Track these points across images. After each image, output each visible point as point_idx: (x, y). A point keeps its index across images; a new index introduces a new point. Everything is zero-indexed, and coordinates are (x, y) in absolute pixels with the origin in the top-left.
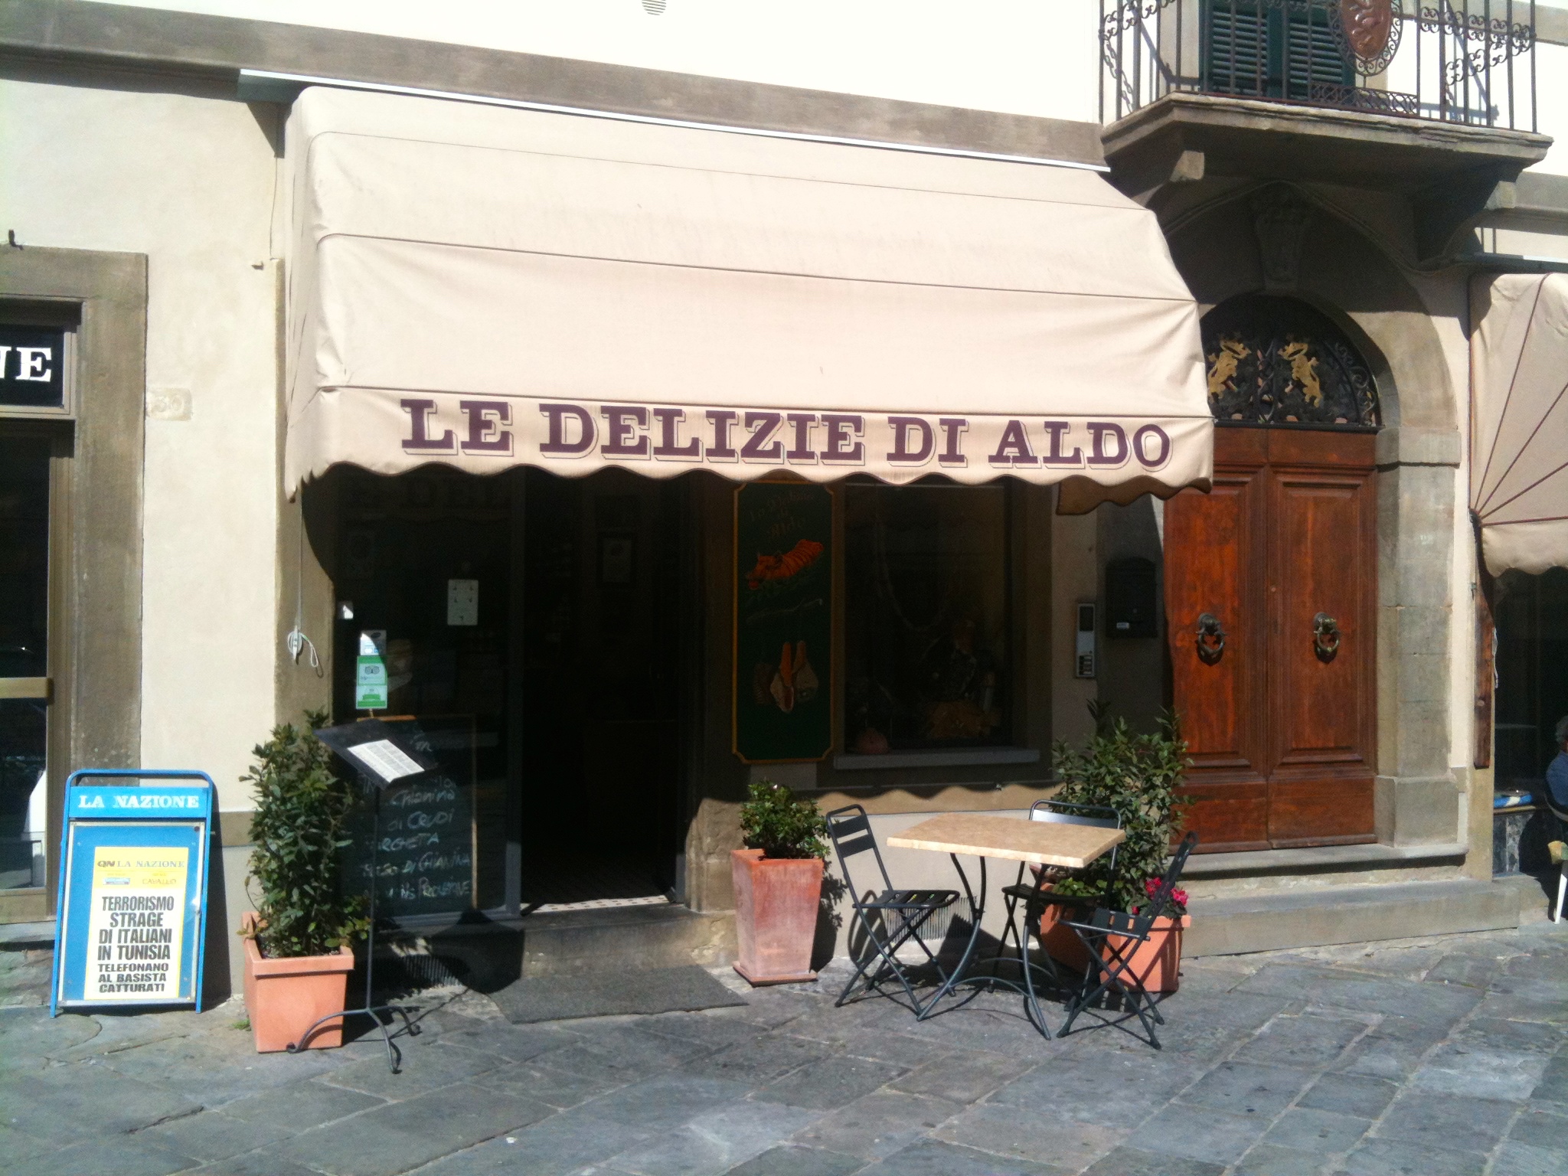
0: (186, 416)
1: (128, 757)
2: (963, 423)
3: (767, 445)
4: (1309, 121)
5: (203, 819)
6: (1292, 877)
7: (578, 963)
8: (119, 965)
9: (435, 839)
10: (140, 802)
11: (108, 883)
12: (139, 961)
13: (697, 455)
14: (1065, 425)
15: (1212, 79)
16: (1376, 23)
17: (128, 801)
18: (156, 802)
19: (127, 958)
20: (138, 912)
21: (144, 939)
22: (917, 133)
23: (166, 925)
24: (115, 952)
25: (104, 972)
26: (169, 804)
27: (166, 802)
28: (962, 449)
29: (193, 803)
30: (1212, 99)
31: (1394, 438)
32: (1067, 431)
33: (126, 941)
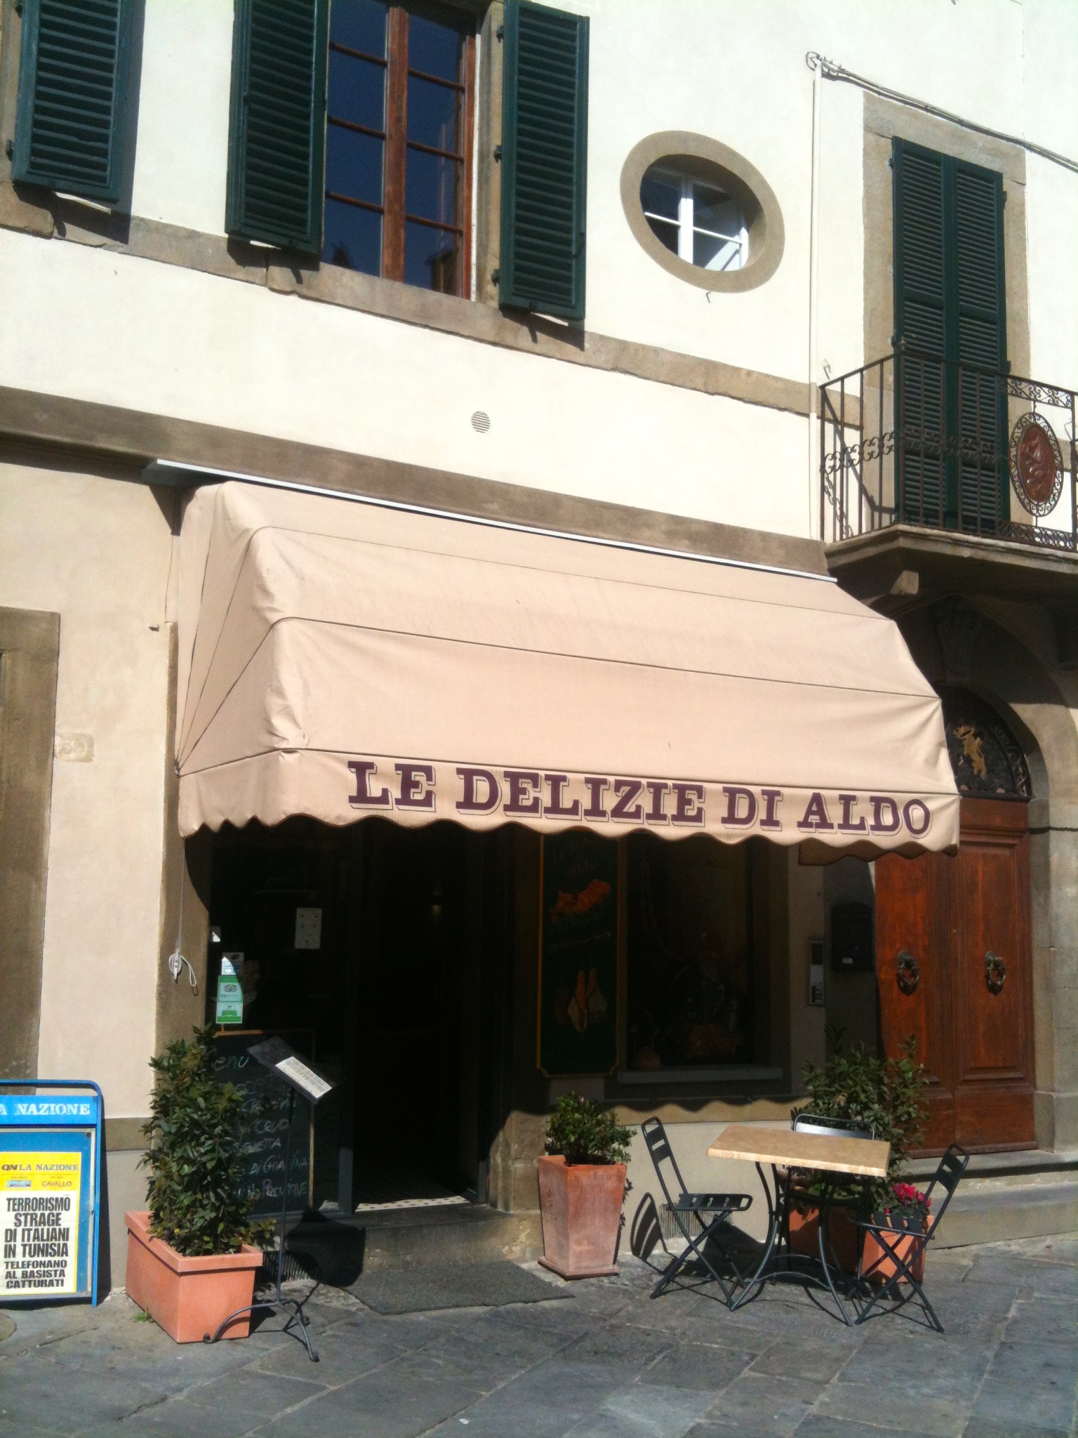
0: (88, 758)
1: (27, 1067)
2: (778, 793)
3: (630, 808)
4: (998, 551)
5: (93, 1126)
6: (979, 1179)
7: (409, 1258)
8: (23, 1262)
9: (278, 1143)
10: (38, 1110)
11: (12, 1186)
12: (40, 1259)
13: (577, 814)
14: (853, 798)
15: (904, 510)
16: (1045, 475)
17: (28, 1108)
18: (52, 1109)
19: (31, 1256)
20: (39, 1213)
21: (45, 1237)
22: (687, 542)
23: (64, 1224)
24: (19, 1250)
25: (10, 1269)
26: (64, 1111)
27: (61, 1109)
28: (779, 815)
29: (84, 1111)
30: (929, 531)
31: (1044, 808)
32: (855, 803)
33: (29, 1240)
